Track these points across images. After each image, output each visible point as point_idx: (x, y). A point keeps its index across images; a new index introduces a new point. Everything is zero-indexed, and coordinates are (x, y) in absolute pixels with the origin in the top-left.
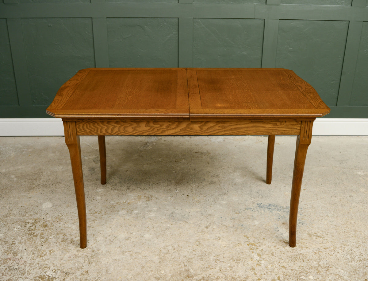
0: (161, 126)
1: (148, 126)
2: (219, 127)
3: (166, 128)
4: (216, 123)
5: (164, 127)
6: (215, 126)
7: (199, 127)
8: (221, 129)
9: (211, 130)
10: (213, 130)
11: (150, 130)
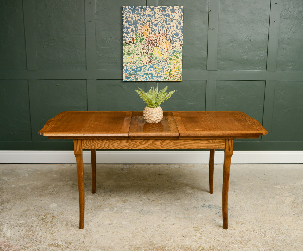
0: (136, 142)
1: (128, 143)
2: (173, 143)
3: (139, 144)
4: (171, 140)
5: (138, 143)
6: (170, 142)
7: (160, 143)
10: (169, 145)
11: (129, 145)
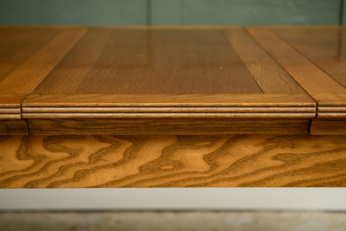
0: (73, 154)
1: (28, 157)
2: (275, 158)
3: (89, 163)
4: (262, 144)
5: (83, 158)
6: (259, 154)
7: (206, 158)
8: (281, 167)
9: (246, 170)
10: (252, 170)
11: (34, 170)
